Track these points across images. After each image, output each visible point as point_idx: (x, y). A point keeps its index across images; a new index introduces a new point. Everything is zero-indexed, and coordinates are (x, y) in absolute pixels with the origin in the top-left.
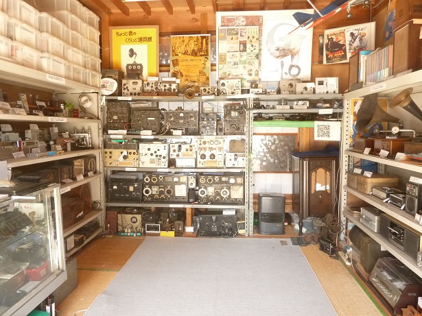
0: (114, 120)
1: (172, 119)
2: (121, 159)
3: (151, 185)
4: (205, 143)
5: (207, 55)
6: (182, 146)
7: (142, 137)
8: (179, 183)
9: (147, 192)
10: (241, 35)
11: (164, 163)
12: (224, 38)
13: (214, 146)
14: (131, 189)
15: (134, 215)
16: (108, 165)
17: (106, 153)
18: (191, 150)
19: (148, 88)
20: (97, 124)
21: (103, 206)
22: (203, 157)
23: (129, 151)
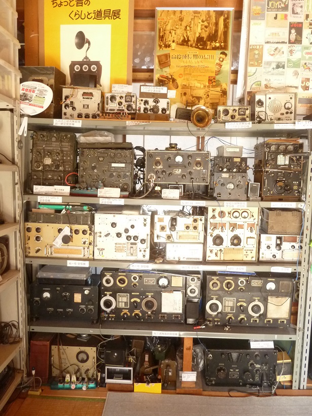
0: (45, 166)
1: (160, 167)
2: (59, 242)
3: (115, 291)
4: (222, 214)
5: (225, 48)
6: (179, 219)
7: (102, 201)
8: (169, 288)
9: (108, 304)
10: (293, 12)
11: (143, 251)
12: (260, 16)
13: (239, 221)
14: (78, 298)
15: (83, 348)
16: (32, 253)
17: (29, 230)
18: (195, 228)
19: (113, 106)
20: (10, 173)
21: (22, 332)
22: (218, 240)
23: (75, 227)
